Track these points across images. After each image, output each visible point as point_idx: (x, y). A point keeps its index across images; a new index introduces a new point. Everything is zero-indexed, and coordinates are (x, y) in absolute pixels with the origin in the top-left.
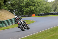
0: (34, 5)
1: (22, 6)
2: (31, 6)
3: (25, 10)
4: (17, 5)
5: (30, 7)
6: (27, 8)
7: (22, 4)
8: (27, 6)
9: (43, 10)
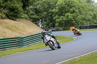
0: (74, 12)
1: (53, 13)
2: (69, 14)
3: (58, 19)
4: (45, 11)
5: (66, 14)
6: (61, 17)
7: (54, 10)
8: (62, 13)
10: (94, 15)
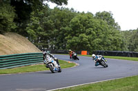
0: (90, 33)
4: (56, 27)
6: (75, 37)
7: (66, 28)
8: (76, 33)
9: (108, 45)
10: (115, 40)
